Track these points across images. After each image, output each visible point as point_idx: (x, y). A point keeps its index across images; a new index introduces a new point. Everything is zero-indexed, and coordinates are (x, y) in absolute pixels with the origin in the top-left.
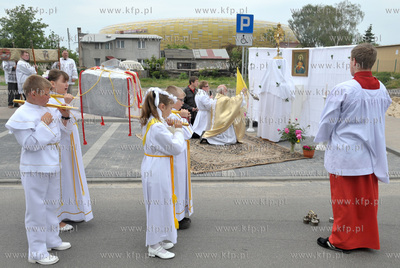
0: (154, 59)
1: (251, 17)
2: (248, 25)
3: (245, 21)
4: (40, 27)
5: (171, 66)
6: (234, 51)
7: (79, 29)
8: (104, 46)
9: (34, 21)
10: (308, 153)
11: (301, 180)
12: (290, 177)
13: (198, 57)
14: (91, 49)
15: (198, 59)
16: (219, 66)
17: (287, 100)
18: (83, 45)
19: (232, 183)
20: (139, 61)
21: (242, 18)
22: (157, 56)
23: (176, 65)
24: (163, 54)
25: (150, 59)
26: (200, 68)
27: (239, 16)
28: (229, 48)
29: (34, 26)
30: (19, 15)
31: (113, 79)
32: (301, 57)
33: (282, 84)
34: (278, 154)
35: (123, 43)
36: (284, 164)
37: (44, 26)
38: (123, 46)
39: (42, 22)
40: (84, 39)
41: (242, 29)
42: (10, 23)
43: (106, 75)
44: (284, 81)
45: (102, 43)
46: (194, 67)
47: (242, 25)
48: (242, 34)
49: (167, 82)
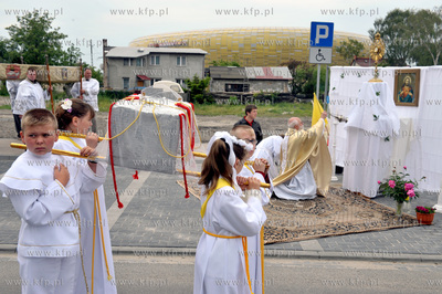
0: (196, 80)
1: (331, 25)
2: (326, 36)
3: (322, 32)
4: (56, 38)
5: (219, 88)
6: (299, 69)
7: (105, 41)
8: (135, 63)
9: (50, 31)
10: (424, 218)
11: (422, 261)
12: (403, 256)
13: (253, 76)
14: (119, 66)
15: (251, 80)
16: (280, 89)
17: (387, 139)
18: (109, 61)
19: (316, 261)
20: (178, 81)
21: (319, 27)
22: (201, 76)
23: (223, 87)
24: (207, 72)
25: (192, 79)
26: (254, 90)
27: (314, 25)
28: (292, 66)
29: (50, 36)
30: (32, 23)
31: (159, 116)
32: (408, 80)
33: (381, 118)
34: (378, 217)
35: (158, 58)
36: (390, 233)
37: (62, 36)
38: (158, 62)
39: (59, 32)
40: (110, 54)
41: (317, 41)
42: (21, 32)
43: (148, 110)
44: (384, 113)
45: (132, 59)
46: (247, 90)
47: (319, 36)
48: (317, 49)
49: (212, 108)
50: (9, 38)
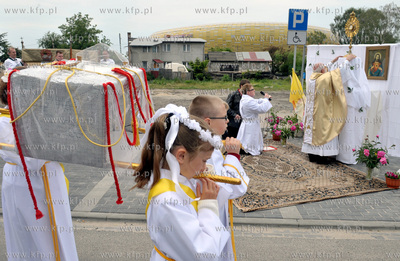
0: (198, 62)
1: (306, 13)
2: (301, 21)
3: (299, 17)
4: (94, 33)
5: (216, 68)
6: (277, 53)
7: (129, 34)
8: (151, 50)
9: (90, 27)
10: (393, 183)
13: (241, 59)
14: (139, 52)
15: (240, 62)
16: (263, 68)
17: (361, 110)
18: (132, 49)
20: (184, 63)
21: (296, 14)
22: (201, 59)
23: (219, 68)
24: (207, 57)
25: (194, 62)
26: (242, 70)
28: (272, 51)
29: (90, 32)
30: (77, 22)
32: (378, 56)
33: (355, 90)
35: (169, 46)
37: (98, 32)
38: (169, 49)
39: (96, 28)
40: (133, 43)
41: (294, 26)
44: (358, 86)
45: (149, 47)
46: (237, 69)
47: (295, 21)
48: (294, 32)
49: (210, 84)
50: (61, 34)
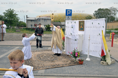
1: (71, 10)
3: (69, 12)
4: (15, 15)
7: (27, 16)
8: (34, 21)
9: (14, 13)
14: (30, 22)
18: (28, 21)
21: (68, 11)
37: (17, 15)
38: (40, 21)
39: (16, 14)
40: (28, 19)
41: (68, 14)
42: (7, 14)
45: (33, 20)
47: (68, 13)
48: (68, 16)
